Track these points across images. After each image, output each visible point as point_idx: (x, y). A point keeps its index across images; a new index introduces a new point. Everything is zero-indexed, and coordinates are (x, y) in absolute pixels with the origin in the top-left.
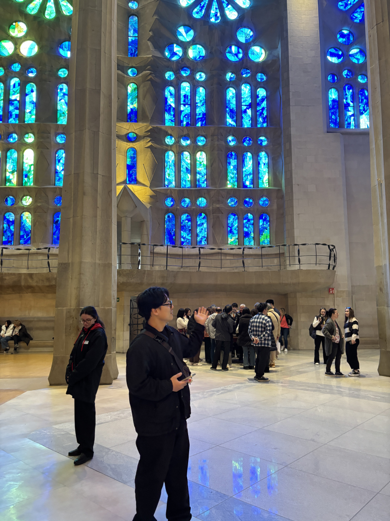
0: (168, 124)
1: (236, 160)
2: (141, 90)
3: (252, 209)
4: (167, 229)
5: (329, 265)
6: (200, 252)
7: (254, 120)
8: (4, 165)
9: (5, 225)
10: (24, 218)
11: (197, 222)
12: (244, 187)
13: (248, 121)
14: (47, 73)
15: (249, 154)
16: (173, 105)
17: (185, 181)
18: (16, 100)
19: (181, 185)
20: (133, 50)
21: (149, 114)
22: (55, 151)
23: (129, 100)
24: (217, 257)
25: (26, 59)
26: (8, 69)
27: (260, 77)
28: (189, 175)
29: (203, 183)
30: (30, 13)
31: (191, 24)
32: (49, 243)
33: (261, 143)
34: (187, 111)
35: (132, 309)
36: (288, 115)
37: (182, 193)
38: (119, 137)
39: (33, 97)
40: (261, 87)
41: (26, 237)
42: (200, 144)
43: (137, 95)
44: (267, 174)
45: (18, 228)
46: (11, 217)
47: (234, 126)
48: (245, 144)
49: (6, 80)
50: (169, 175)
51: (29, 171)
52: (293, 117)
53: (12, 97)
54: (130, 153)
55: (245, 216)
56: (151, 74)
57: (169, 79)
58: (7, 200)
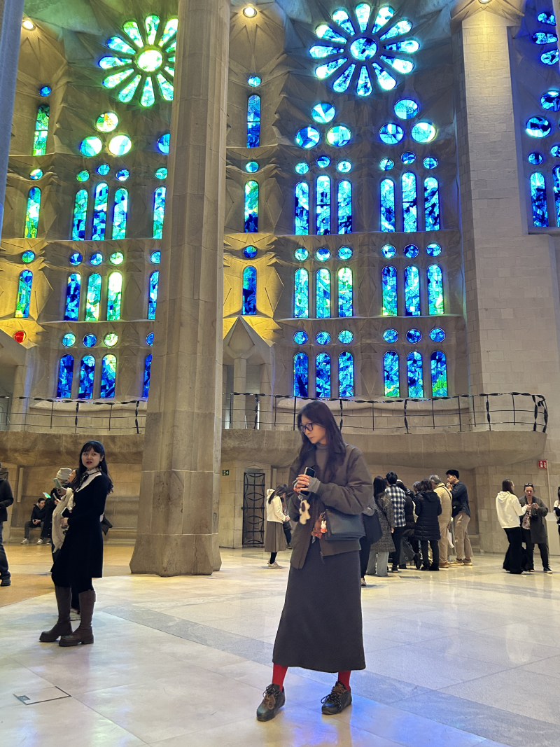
0: (299, 232)
1: (395, 278)
2: (263, 190)
3: (418, 346)
4: (296, 375)
5: (535, 425)
6: (341, 407)
7: (420, 222)
8: (85, 294)
9: (82, 373)
10: (107, 362)
11: (339, 365)
12: (406, 315)
13: (412, 223)
14: (142, 175)
15: (414, 269)
16: (307, 207)
17: (323, 309)
18: (102, 211)
19: (316, 315)
20: (254, 138)
21: (273, 221)
22: (149, 274)
23: (247, 204)
24: (367, 415)
25: (117, 159)
26: (94, 172)
27: (428, 163)
28: (328, 301)
29: (348, 310)
30: (122, 101)
31: (331, 100)
32: (137, 396)
33: (432, 254)
34: (325, 214)
35: (246, 486)
36: (469, 212)
37: (318, 325)
38: (233, 253)
39: (123, 206)
40: (430, 177)
41: (109, 389)
42: (343, 257)
43: (257, 196)
44: (441, 296)
45: (99, 376)
46: (91, 362)
47: (392, 230)
49: (91, 187)
50: (300, 301)
51: (115, 301)
52: (476, 214)
53: (98, 208)
54: (248, 274)
55: (409, 356)
56: (276, 168)
57: (301, 173)
58: (86, 340)
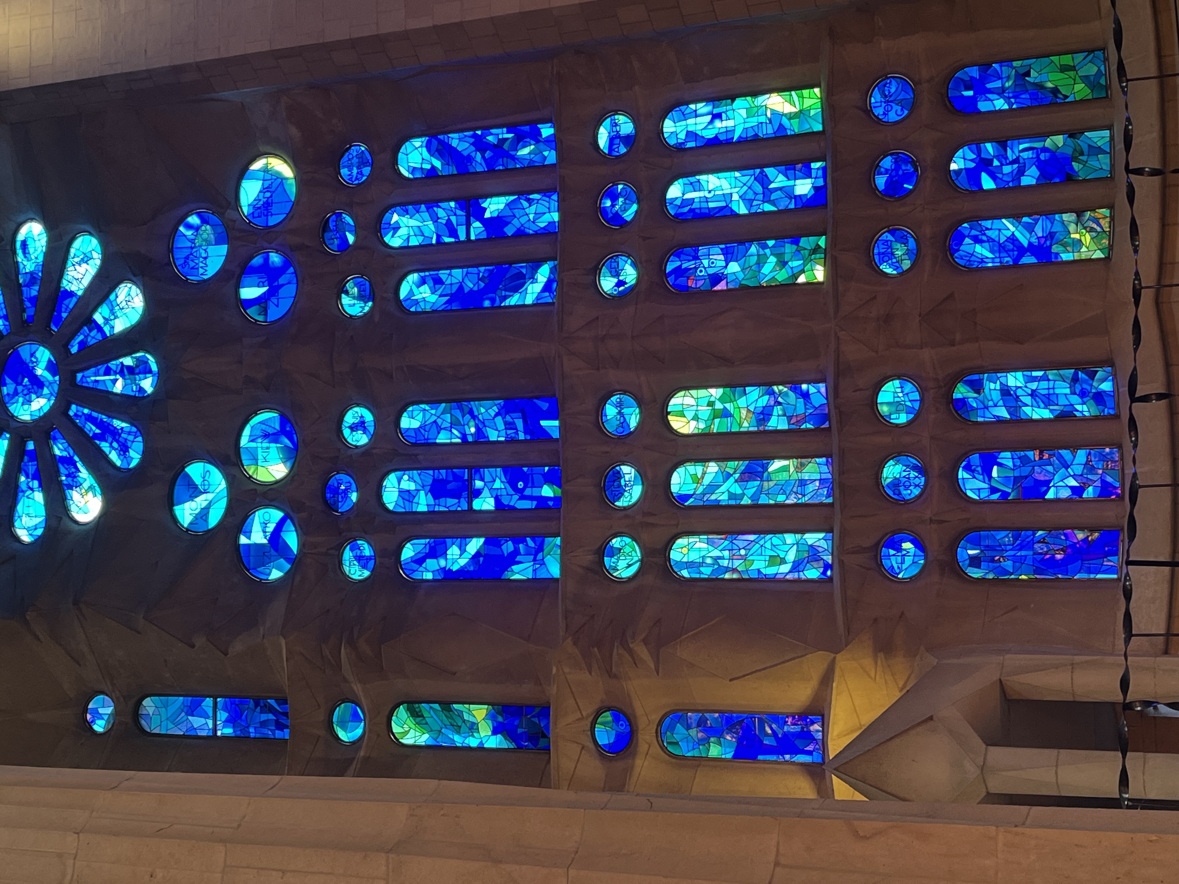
0: (552, 568)
1: (702, 250)
2: (419, 686)
3: (929, 157)
6: (1160, 397)
7: (526, 183)
11: (1000, 421)
12: (825, 204)
13: (534, 208)
15: (675, 191)
16: (475, 545)
17: (803, 483)
19: (821, 505)
20: (264, 717)
23: (458, 740)
27: (355, 171)
28: (776, 465)
31: (163, 475)
33: (627, 140)
34: (498, 484)
36: (499, 27)
37: (858, 499)
40: (394, 162)
42: (634, 420)
43: (436, 706)
44: (761, 100)
48: (629, 215)
50: (777, 560)
54: (685, 741)
55: (963, 182)
56: (352, 643)
57: (371, 563)
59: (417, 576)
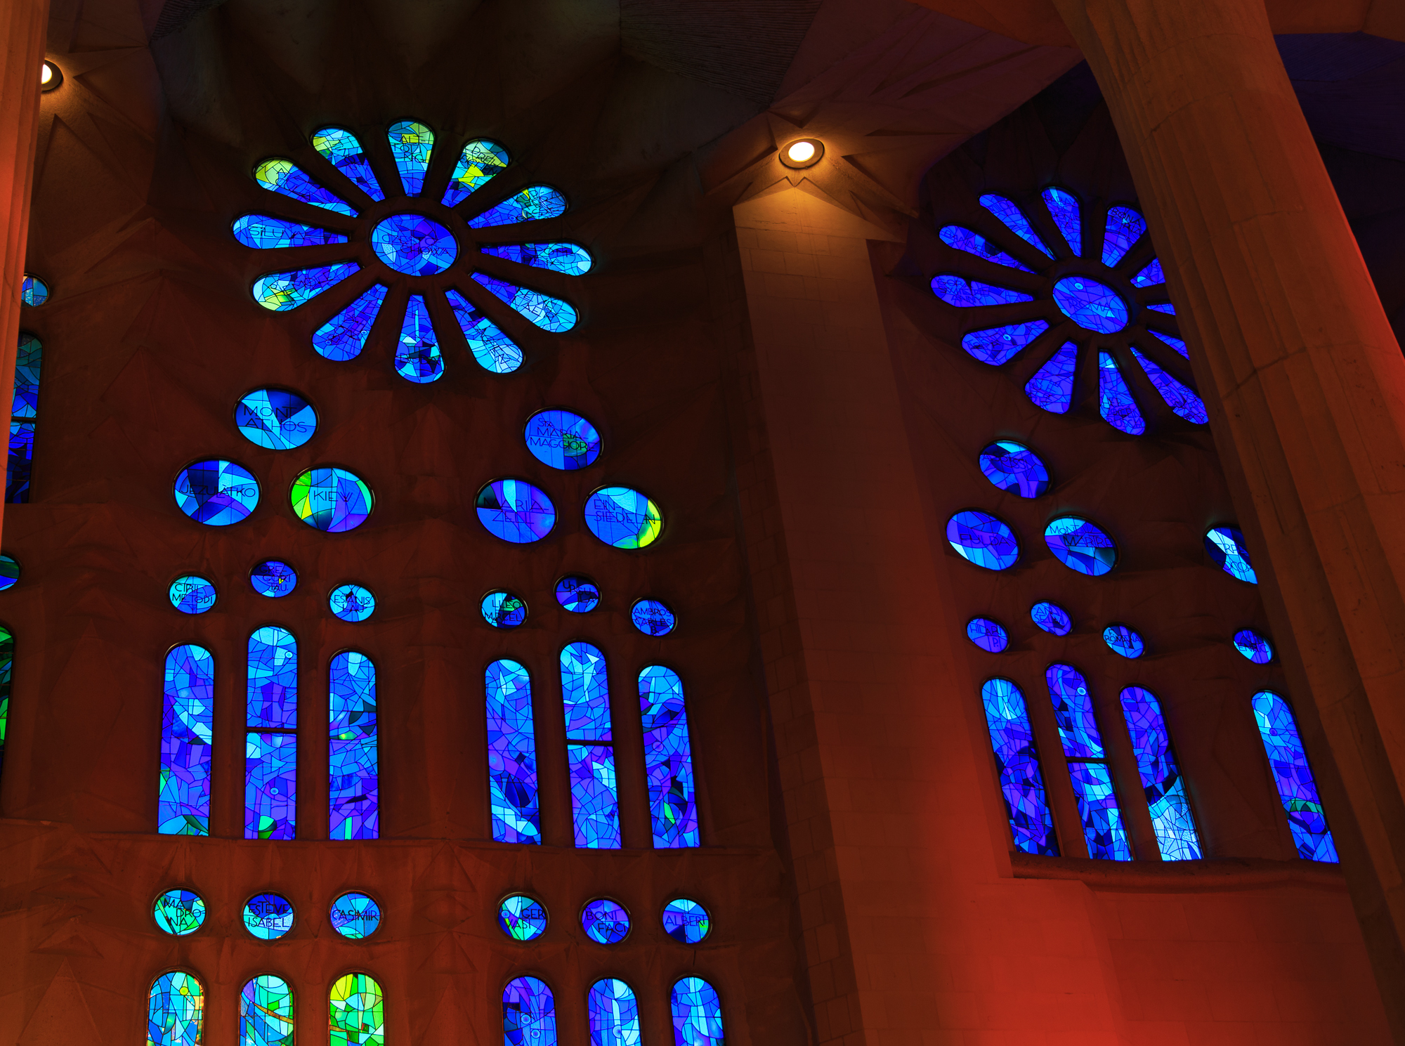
0: (171, 823)
1: (550, 1021)
7: (632, 813)
13: (602, 819)
15: (620, 989)
16: (203, 731)
27: (647, 616)
33: (680, 933)
34: (276, 763)
40: (656, 661)
42: (348, 930)
47: (531, 841)
48: (594, 932)
57: (186, 609)
59: (170, 662)
